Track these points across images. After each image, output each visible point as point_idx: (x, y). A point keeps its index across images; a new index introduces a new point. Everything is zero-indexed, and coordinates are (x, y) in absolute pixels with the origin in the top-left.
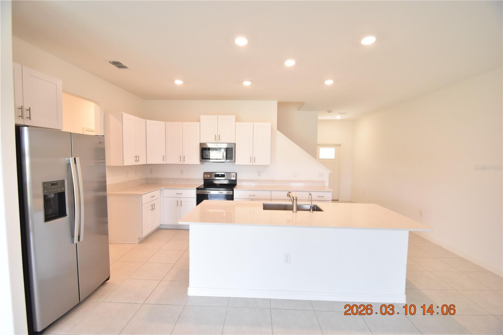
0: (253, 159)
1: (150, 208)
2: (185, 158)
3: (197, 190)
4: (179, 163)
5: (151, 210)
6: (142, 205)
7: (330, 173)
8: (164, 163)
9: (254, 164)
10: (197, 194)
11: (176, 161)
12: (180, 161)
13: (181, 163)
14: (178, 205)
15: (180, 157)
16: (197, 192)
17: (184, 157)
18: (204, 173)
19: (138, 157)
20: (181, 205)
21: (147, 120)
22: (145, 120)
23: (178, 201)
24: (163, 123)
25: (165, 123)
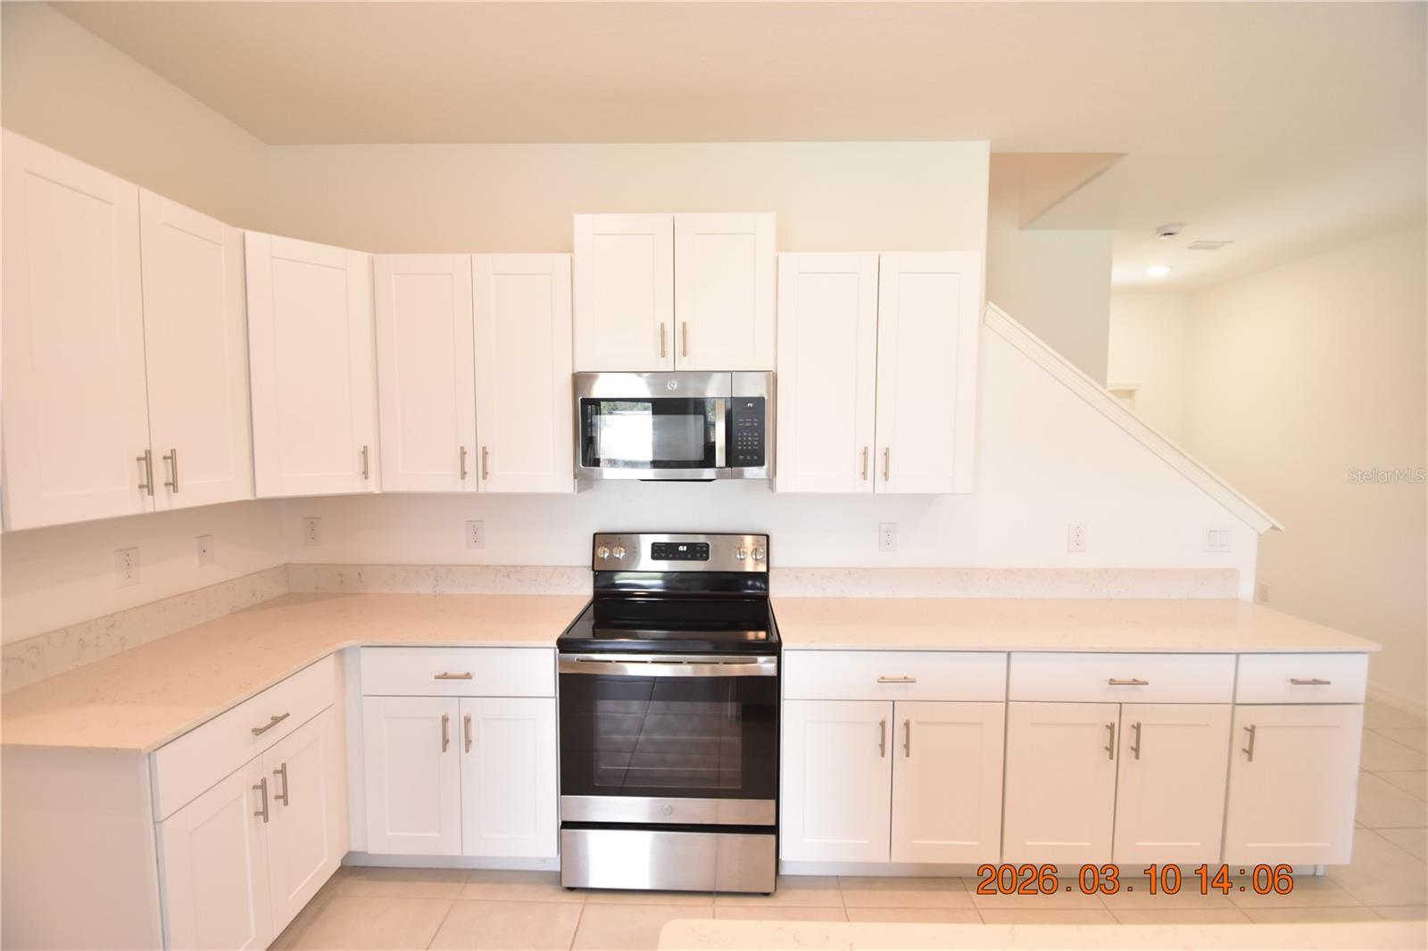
0: (874, 462)
1: (249, 801)
2: (489, 457)
3: (562, 651)
4: (458, 487)
5: (257, 814)
6: (155, 823)
7: (1264, 527)
8: (371, 487)
9: (882, 487)
10: (560, 674)
11: (436, 477)
12: (464, 474)
13: (469, 486)
14: (446, 742)
15: (463, 453)
16: (562, 663)
17: (485, 453)
18: (595, 534)
19: (171, 458)
20: (468, 742)
21: (248, 233)
22: (241, 230)
23: (445, 720)
24: (357, 260)
25: (372, 263)
